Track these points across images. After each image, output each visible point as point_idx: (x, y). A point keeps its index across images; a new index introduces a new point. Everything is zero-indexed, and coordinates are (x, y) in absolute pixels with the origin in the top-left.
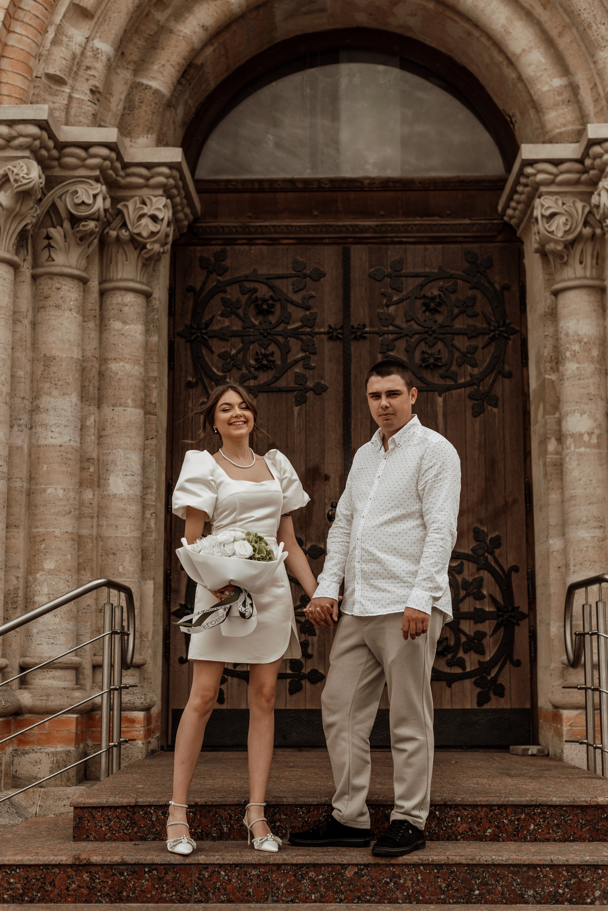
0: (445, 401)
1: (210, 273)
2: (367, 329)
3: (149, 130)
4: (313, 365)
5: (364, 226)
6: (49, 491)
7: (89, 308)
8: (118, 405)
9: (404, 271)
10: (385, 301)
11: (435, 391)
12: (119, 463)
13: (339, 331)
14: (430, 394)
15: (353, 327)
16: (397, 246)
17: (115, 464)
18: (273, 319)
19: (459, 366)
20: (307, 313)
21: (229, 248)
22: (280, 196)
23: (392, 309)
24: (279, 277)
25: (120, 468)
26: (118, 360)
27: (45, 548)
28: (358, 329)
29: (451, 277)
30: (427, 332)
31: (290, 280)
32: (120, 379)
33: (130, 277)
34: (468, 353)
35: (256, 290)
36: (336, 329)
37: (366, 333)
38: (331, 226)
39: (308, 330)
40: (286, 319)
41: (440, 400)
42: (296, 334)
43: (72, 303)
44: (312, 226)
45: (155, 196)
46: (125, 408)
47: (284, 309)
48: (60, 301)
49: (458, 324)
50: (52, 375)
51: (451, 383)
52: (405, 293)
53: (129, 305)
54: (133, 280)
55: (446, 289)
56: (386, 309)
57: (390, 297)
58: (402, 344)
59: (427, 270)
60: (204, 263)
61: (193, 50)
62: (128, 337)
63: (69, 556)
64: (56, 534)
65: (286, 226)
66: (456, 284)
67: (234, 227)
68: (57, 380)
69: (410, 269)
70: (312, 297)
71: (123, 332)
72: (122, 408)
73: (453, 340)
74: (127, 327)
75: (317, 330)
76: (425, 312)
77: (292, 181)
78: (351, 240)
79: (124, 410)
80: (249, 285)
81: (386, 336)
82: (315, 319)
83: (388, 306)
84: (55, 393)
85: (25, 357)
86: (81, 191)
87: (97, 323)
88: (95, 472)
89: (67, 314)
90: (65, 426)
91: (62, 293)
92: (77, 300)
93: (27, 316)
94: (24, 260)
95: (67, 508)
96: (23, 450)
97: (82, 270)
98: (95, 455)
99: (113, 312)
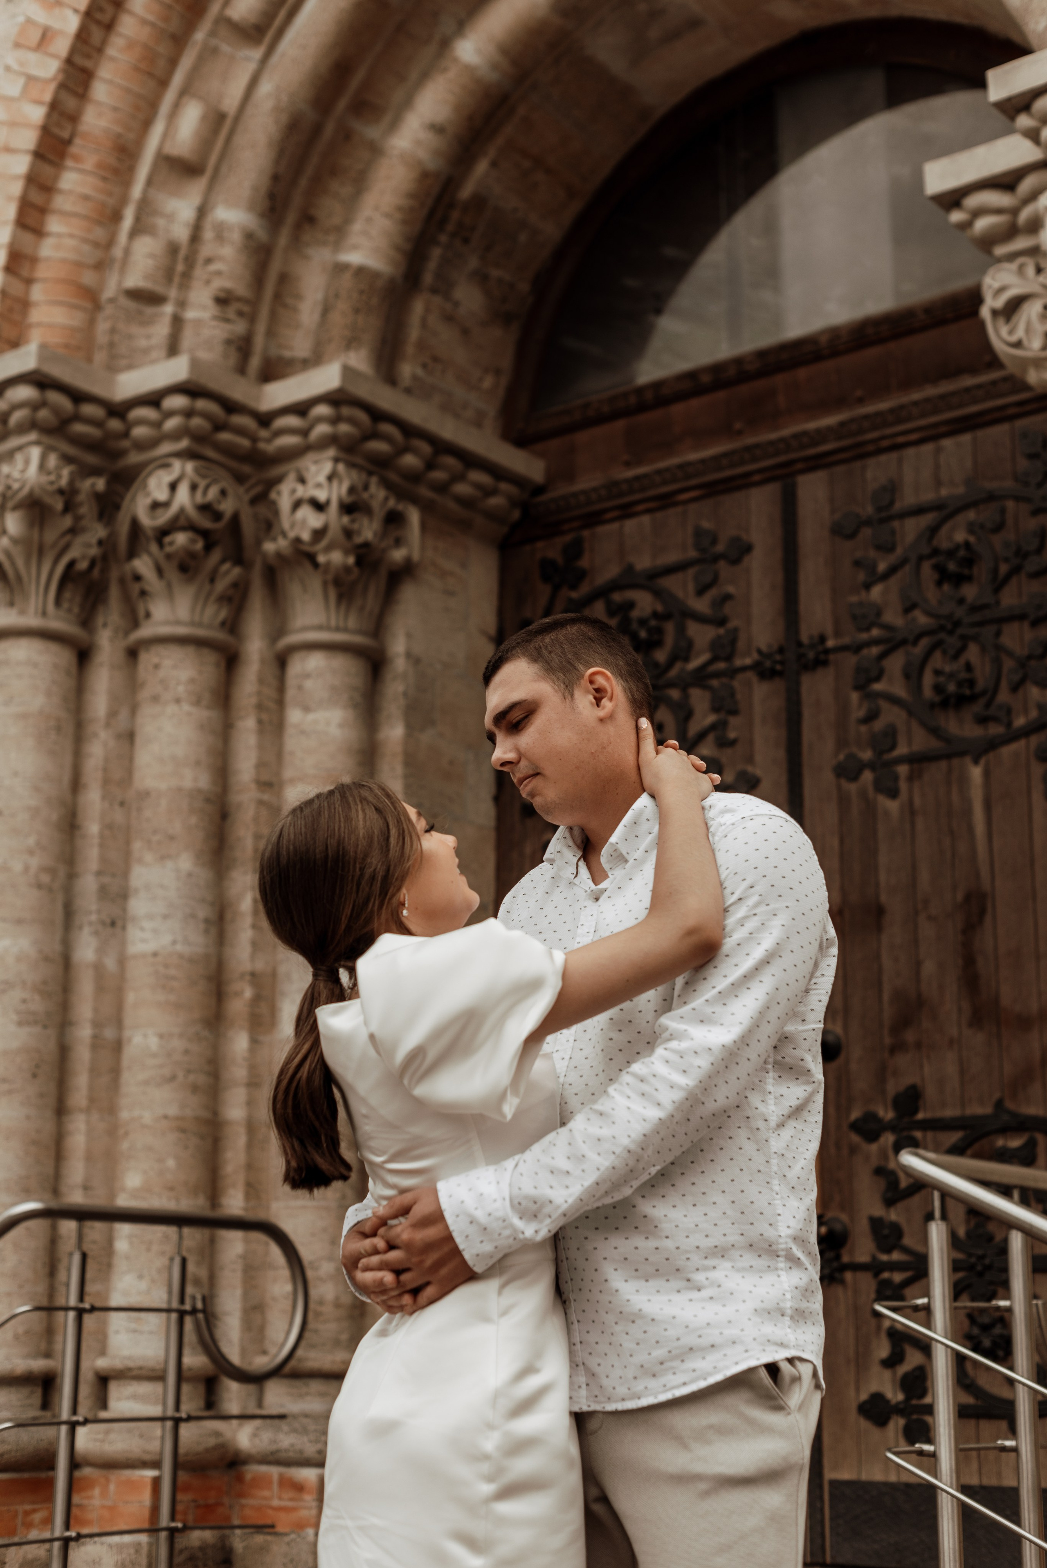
0: (987, 774)
1: (556, 589)
2: (830, 643)
3: (351, 343)
4: (732, 735)
5: (818, 431)
6: (136, 1040)
7: (247, 692)
9: (898, 506)
10: (861, 576)
11: (962, 754)
13: (778, 657)
14: (956, 762)
15: (800, 644)
16: (883, 458)
18: (661, 656)
19: (1015, 688)
20: (721, 631)
21: (586, 533)
22: (678, 409)
23: (876, 591)
24: (670, 570)
27: (128, 1150)
28: (812, 646)
29: (992, 497)
30: (942, 628)
31: (691, 572)
33: (317, 622)
34: (1030, 657)
35: (631, 605)
36: (768, 656)
37: (827, 651)
38: (757, 446)
39: (721, 665)
40: (684, 652)
41: (976, 773)
42: (700, 677)
43: (180, 688)
44: (725, 455)
45: (316, 462)
47: (681, 630)
48: (159, 687)
49: (1009, 599)
50: (145, 824)
51: (995, 730)
52: (899, 551)
53: (314, 674)
55: (982, 526)
56: (863, 594)
57: (872, 568)
58: (895, 663)
59: (944, 492)
60: (548, 571)
61: (425, 176)
62: (313, 736)
63: (171, 1163)
64: (144, 1122)
65: (681, 467)
66: (1003, 511)
67: (595, 489)
68: (151, 832)
69: (908, 498)
70: (727, 597)
71: (304, 727)
73: (998, 634)
74: (311, 717)
75: (739, 662)
76: (939, 583)
77: (692, 375)
78: (800, 466)
80: (617, 597)
81: (865, 652)
82: (733, 641)
83: (868, 586)
84: (149, 857)
85: (103, 798)
86: (152, 482)
87: (265, 717)
88: (257, 998)
89: (171, 709)
90: (165, 917)
91: (162, 673)
92: (192, 681)
93: (108, 725)
94: (105, 625)
95: (167, 1072)
96: (98, 969)
97: (200, 625)
98: (260, 965)
99: (291, 693)
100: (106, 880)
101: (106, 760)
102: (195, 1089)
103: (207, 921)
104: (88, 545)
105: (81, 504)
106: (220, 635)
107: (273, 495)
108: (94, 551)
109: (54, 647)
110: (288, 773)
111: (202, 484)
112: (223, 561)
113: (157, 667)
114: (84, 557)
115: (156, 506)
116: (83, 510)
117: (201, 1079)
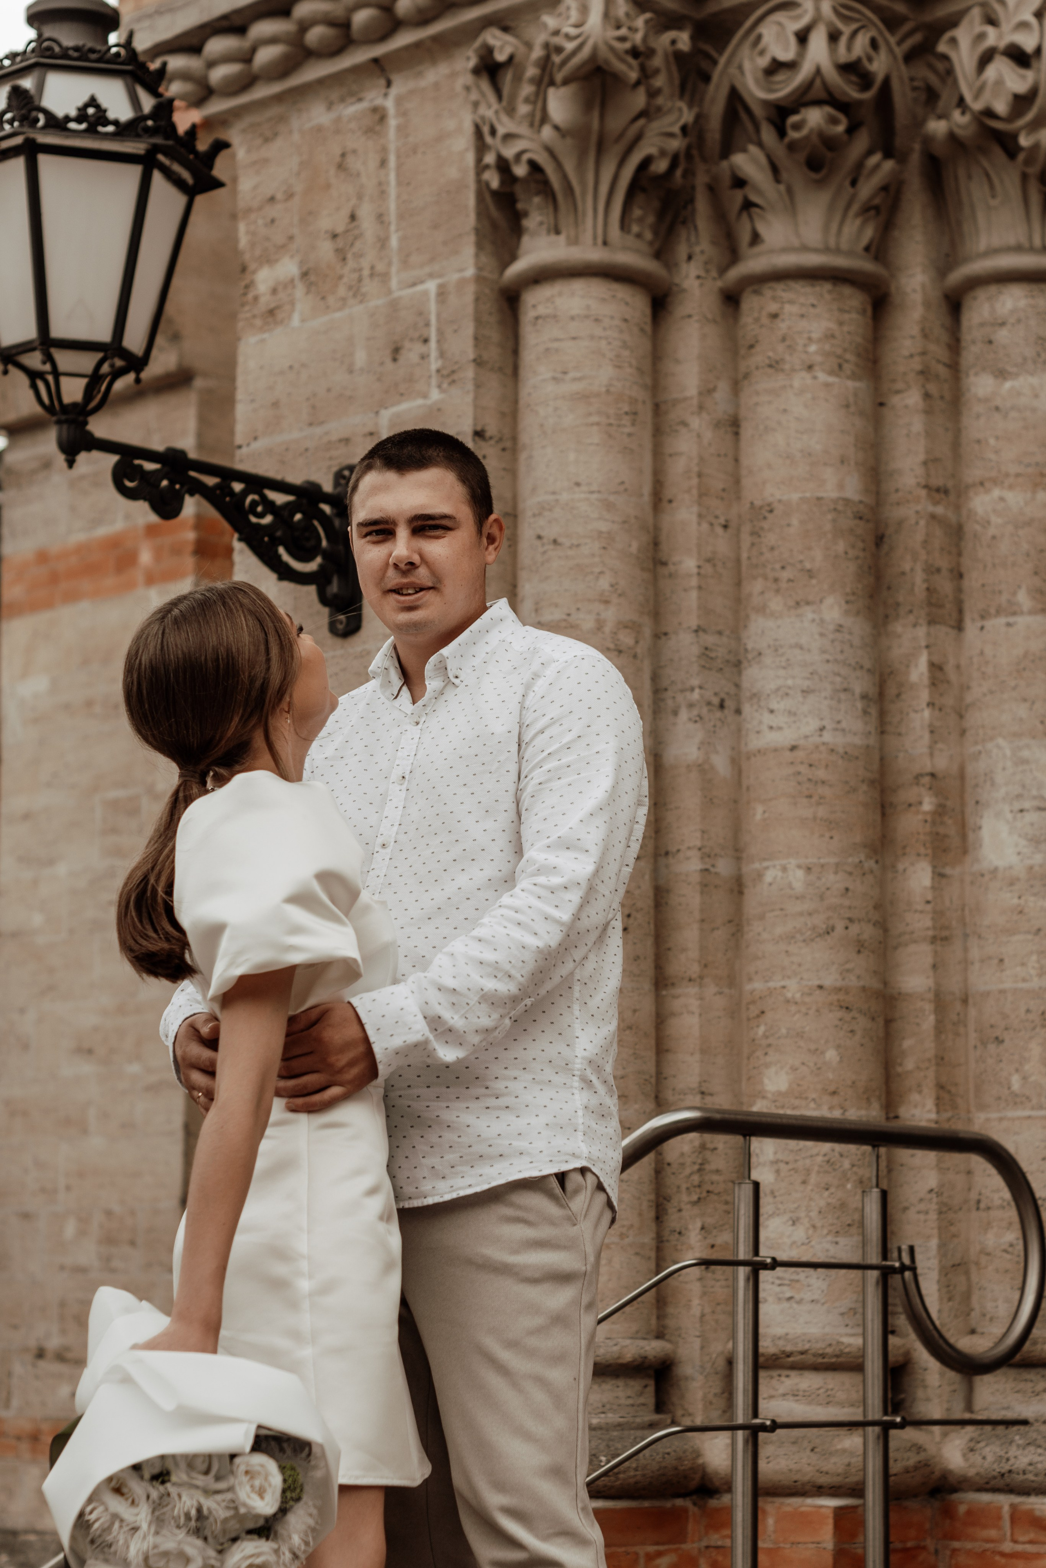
6: (769, 876)
7: (906, 353)
8: (993, 611)
12: (1000, 778)
17: (993, 784)
25: (1002, 791)
26: (987, 485)
27: (766, 1037)
32: (994, 537)
33: (1011, 239)
43: (813, 348)
46: (1011, 619)
48: (780, 348)
50: (768, 555)
53: (1012, 320)
54: (1018, 249)
62: (1013, 414)
64: (789, 995)
68: (778, 566)
71: (998, 402)
72: (1002, 620)
74: (1009, 385)
79: (1009, 625)
84: (776, 603)
85: (700, 516)
86: (768, 31)
87: (932, 388)
88: (941, 811)
89: (800, 379)
90: (805, 692)
91: (783, 326)
92: (829, 336)
93: (701, 407)
94: (690, 258)
95: (819, 921)
96: (704, 769)
97: (838, 251)
98: (941, 763)
99: (971, 352)
100: (710, 639)
101: (702, 459)
102: (860, 947)
103: (864, 697)
104: (671, 135)
105: (657, 71)
106: (867, 265)
107: (942, 47)
108: (676, 144)
109: (622, 291)
110: (973, 473)
111: (846, 30)
112: (870, 152)
113: (775, 316)
114: (663, 153)
115: (776, 67)
116: (659, 82)
117: (868, 932)
